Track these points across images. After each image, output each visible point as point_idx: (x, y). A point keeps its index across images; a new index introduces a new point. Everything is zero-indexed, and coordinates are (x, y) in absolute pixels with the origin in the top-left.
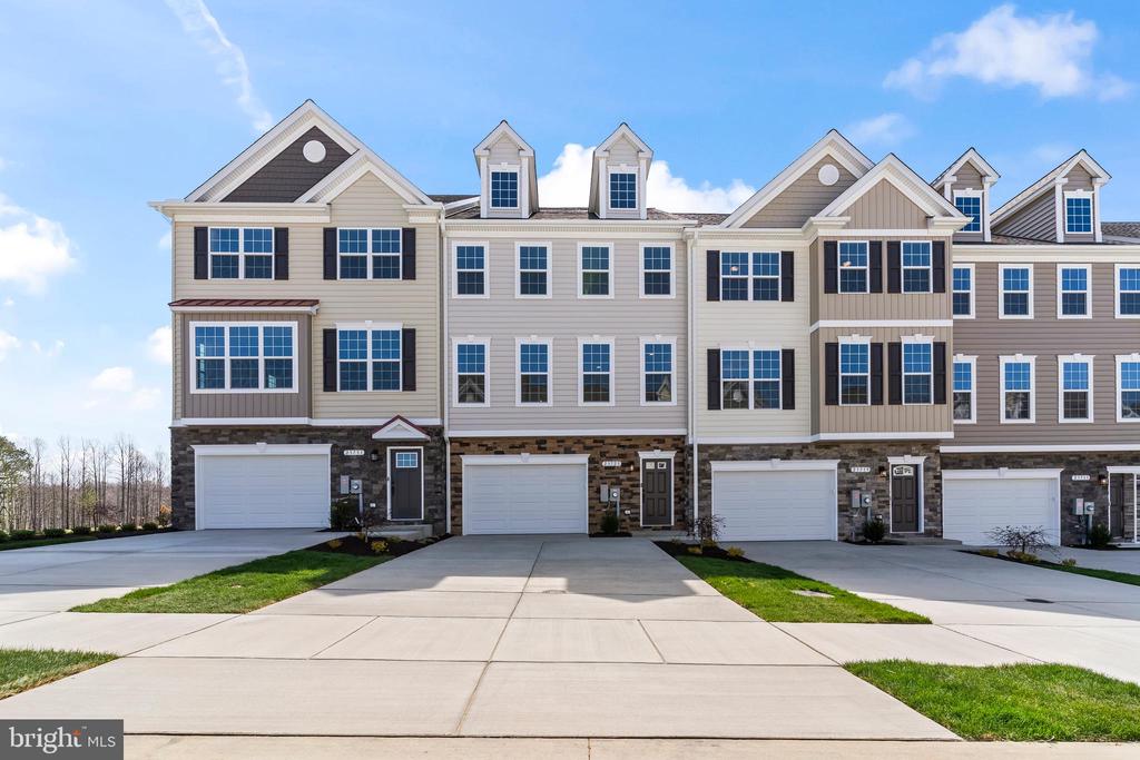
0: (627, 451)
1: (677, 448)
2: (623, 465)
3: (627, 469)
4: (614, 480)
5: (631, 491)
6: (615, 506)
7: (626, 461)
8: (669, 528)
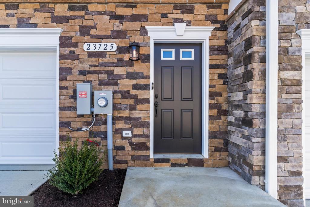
0: (127, 25)
1: (214, 22)
2: (120, 50)
3: (126, 57)
4: (104, 77)
5: (135, 97)
6: (105, 123)
7: (125, 43)
8: (200, 163)
